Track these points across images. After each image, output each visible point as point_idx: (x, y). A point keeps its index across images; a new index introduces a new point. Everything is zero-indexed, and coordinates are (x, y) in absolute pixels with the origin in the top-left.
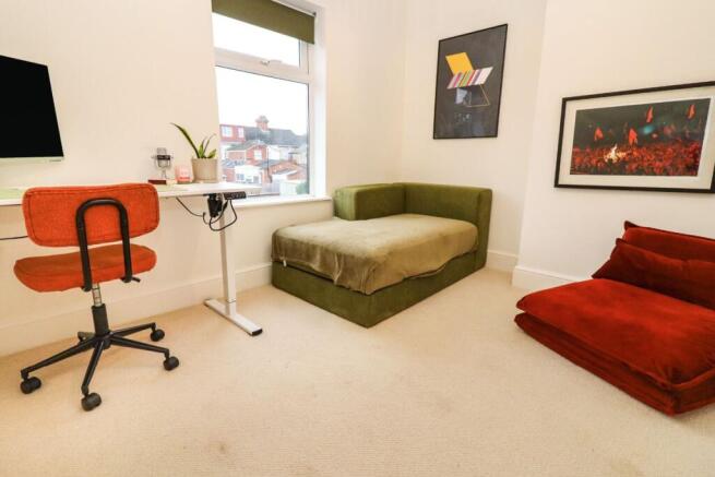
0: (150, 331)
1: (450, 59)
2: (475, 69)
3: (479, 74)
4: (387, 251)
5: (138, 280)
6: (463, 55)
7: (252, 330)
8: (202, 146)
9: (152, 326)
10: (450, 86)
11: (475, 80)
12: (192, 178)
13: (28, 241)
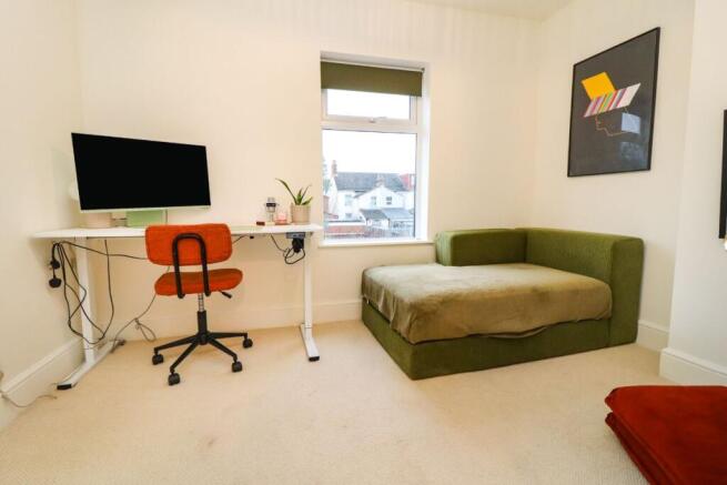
0: (242, 339)
1: (587, 83)
2: (617, 89)
3: (622, 94)
4: (441, 299)
5: (230, 296)
6: (603, 76)
7: (311, 355)
8: (299, 195)
9: (245, 335)
10: (587, 114)
11: (618, 102)
12: (289, 220)
13: (148, 261)
